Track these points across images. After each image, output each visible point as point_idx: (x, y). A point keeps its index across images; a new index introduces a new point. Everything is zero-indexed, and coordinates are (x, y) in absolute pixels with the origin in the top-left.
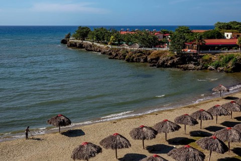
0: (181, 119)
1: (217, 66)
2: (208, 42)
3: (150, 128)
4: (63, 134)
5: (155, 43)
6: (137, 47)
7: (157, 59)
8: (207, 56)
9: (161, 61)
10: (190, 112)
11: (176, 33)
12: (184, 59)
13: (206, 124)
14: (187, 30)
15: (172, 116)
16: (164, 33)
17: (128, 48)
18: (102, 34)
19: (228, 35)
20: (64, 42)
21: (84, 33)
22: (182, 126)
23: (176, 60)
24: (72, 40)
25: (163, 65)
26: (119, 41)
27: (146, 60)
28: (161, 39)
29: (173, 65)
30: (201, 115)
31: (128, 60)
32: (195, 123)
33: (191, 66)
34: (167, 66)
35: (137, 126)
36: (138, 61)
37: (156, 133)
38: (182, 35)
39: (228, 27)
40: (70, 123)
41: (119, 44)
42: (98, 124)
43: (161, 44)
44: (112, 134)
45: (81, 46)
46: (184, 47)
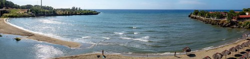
0: (231, 50)
1: (244, 26)
2: (241, 16)
3: (220, 54)
4: (188, 55)
5: (222, 17)
6: (215, 19)
7: (223, 23)
8: (240, 22)
9: (224, 25)
10: (235, 46)
11: (229, 13)
12: (232, 23)
13: (240, 51)
14: (233, 12)
15: (228, 48)
16: (225, 13)
17: (212, 19)
18: (203, 13)
19: (247, 14)
20: (189, 16)
21: (196, 12)
22: (232, 52)
23: (229, 24)
24: (192, 15)
25: (225, 26)
26: (209, 16)
27: (218, 24)
28: (224, 15)
29: (229, 26)
30: (238, 47)
31: (212, 24)
32: (236, 51)
33: (235, 26)
34: (226, 27)
35: (215, 53)
36: (216, 24)
37: (222, 56)
38: (231, 14)
39: (247, 10)
40: (190, 51)
41: (209, 17)
42: (201, 52)
43: (224, 17)
44: (206, 56)
45: (195, 18)
46: (232, 18)
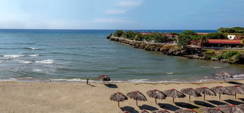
0: (187, 91)
1: (220, 58)
3: (162, 92)
4: (106, 85)
5: (166, 40)
6: (153, 42)
7: (168, 50)
8: (211, 51)
9: (170, 51)
10: (195, 87)
11: (182, 34)
12: (189, 52)
13: (208, 98)
14: (193, 33)
15: (180, 87)
16: (173, 34)
17: (147, 43)
18: (130, 34)
19: (232, 37)
20: (108, 38)
21: (120, 33)
22: (188, 96)
23: (182, 51)
24: (113, 37)
25: (172, 54)
26: (141, 38)
27: (159, 50)
28: (170, 37)
29: (180, 55)
30: (204, 91)
31: (146, 50)
32: (199, 95)
33: (196, 56)
34: (175, 55)
35: (152, 89)
36: (153, 50)
37: (165, 96)
38: (188, 37)
39: (232, 31)
40: (110, 80)
41: (141, 40)
42: (126, 83)
43: (171, 41)
44: (134, 91)
45: (118, 40)
46: (190, 43)
